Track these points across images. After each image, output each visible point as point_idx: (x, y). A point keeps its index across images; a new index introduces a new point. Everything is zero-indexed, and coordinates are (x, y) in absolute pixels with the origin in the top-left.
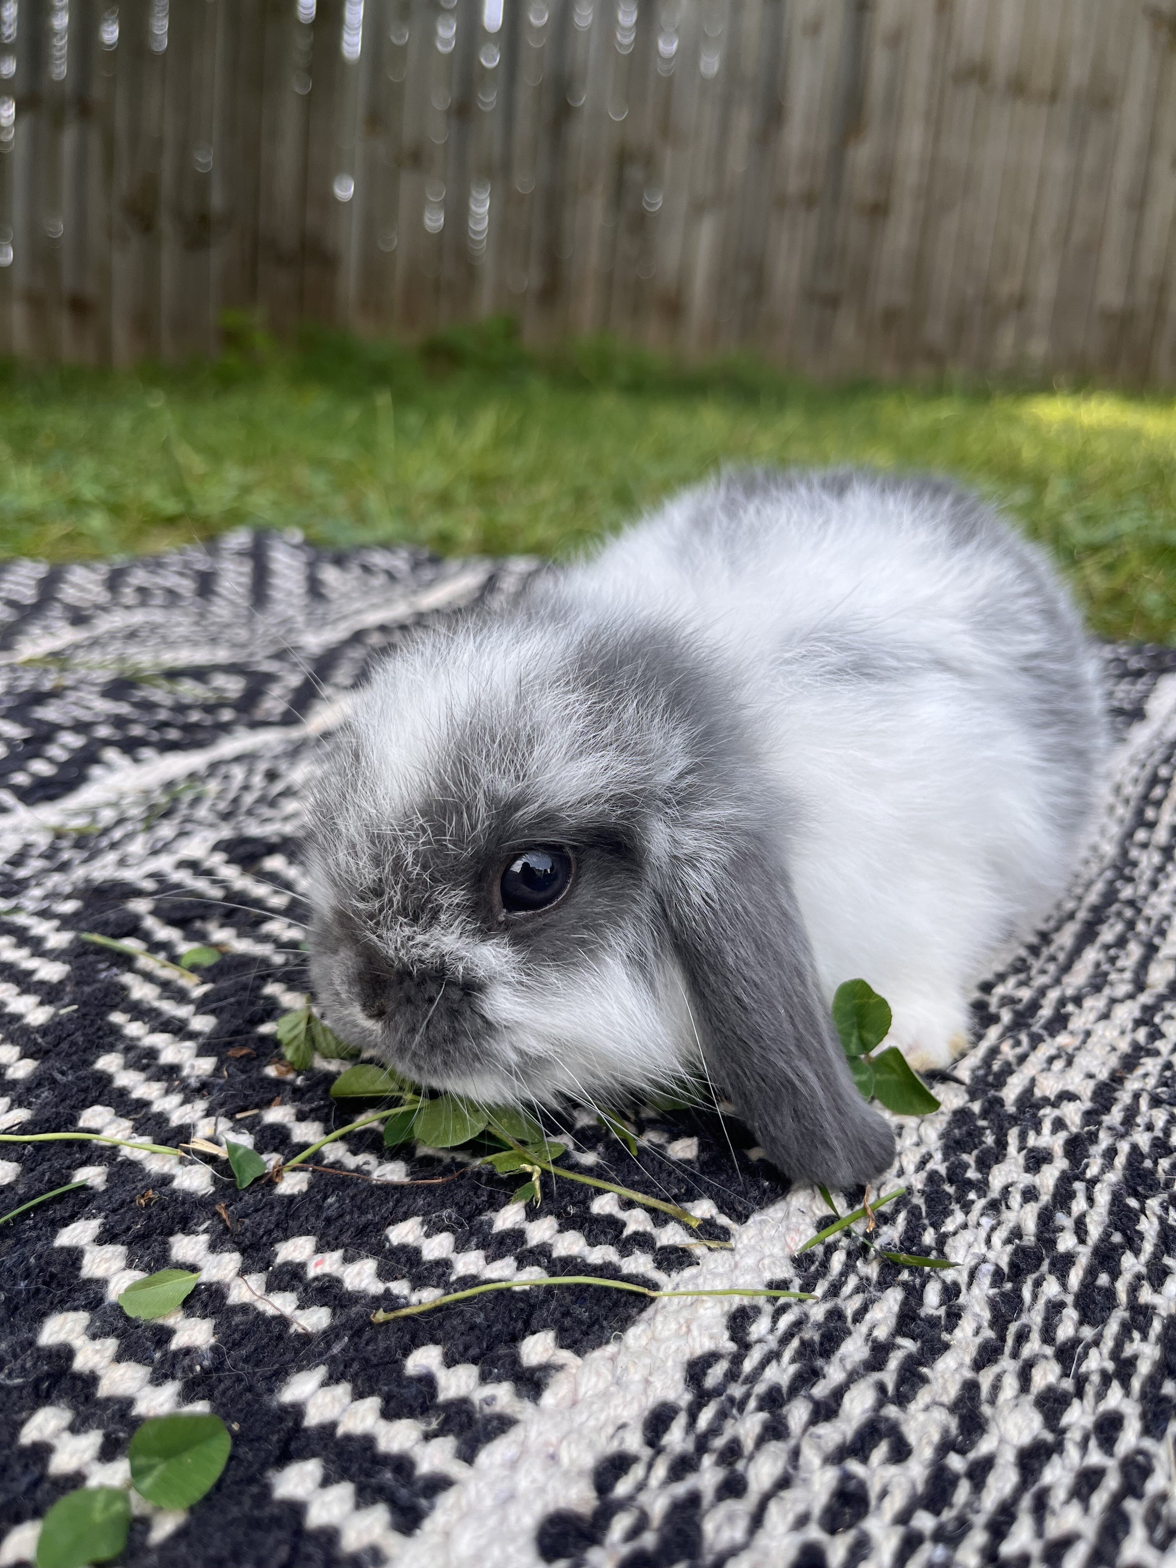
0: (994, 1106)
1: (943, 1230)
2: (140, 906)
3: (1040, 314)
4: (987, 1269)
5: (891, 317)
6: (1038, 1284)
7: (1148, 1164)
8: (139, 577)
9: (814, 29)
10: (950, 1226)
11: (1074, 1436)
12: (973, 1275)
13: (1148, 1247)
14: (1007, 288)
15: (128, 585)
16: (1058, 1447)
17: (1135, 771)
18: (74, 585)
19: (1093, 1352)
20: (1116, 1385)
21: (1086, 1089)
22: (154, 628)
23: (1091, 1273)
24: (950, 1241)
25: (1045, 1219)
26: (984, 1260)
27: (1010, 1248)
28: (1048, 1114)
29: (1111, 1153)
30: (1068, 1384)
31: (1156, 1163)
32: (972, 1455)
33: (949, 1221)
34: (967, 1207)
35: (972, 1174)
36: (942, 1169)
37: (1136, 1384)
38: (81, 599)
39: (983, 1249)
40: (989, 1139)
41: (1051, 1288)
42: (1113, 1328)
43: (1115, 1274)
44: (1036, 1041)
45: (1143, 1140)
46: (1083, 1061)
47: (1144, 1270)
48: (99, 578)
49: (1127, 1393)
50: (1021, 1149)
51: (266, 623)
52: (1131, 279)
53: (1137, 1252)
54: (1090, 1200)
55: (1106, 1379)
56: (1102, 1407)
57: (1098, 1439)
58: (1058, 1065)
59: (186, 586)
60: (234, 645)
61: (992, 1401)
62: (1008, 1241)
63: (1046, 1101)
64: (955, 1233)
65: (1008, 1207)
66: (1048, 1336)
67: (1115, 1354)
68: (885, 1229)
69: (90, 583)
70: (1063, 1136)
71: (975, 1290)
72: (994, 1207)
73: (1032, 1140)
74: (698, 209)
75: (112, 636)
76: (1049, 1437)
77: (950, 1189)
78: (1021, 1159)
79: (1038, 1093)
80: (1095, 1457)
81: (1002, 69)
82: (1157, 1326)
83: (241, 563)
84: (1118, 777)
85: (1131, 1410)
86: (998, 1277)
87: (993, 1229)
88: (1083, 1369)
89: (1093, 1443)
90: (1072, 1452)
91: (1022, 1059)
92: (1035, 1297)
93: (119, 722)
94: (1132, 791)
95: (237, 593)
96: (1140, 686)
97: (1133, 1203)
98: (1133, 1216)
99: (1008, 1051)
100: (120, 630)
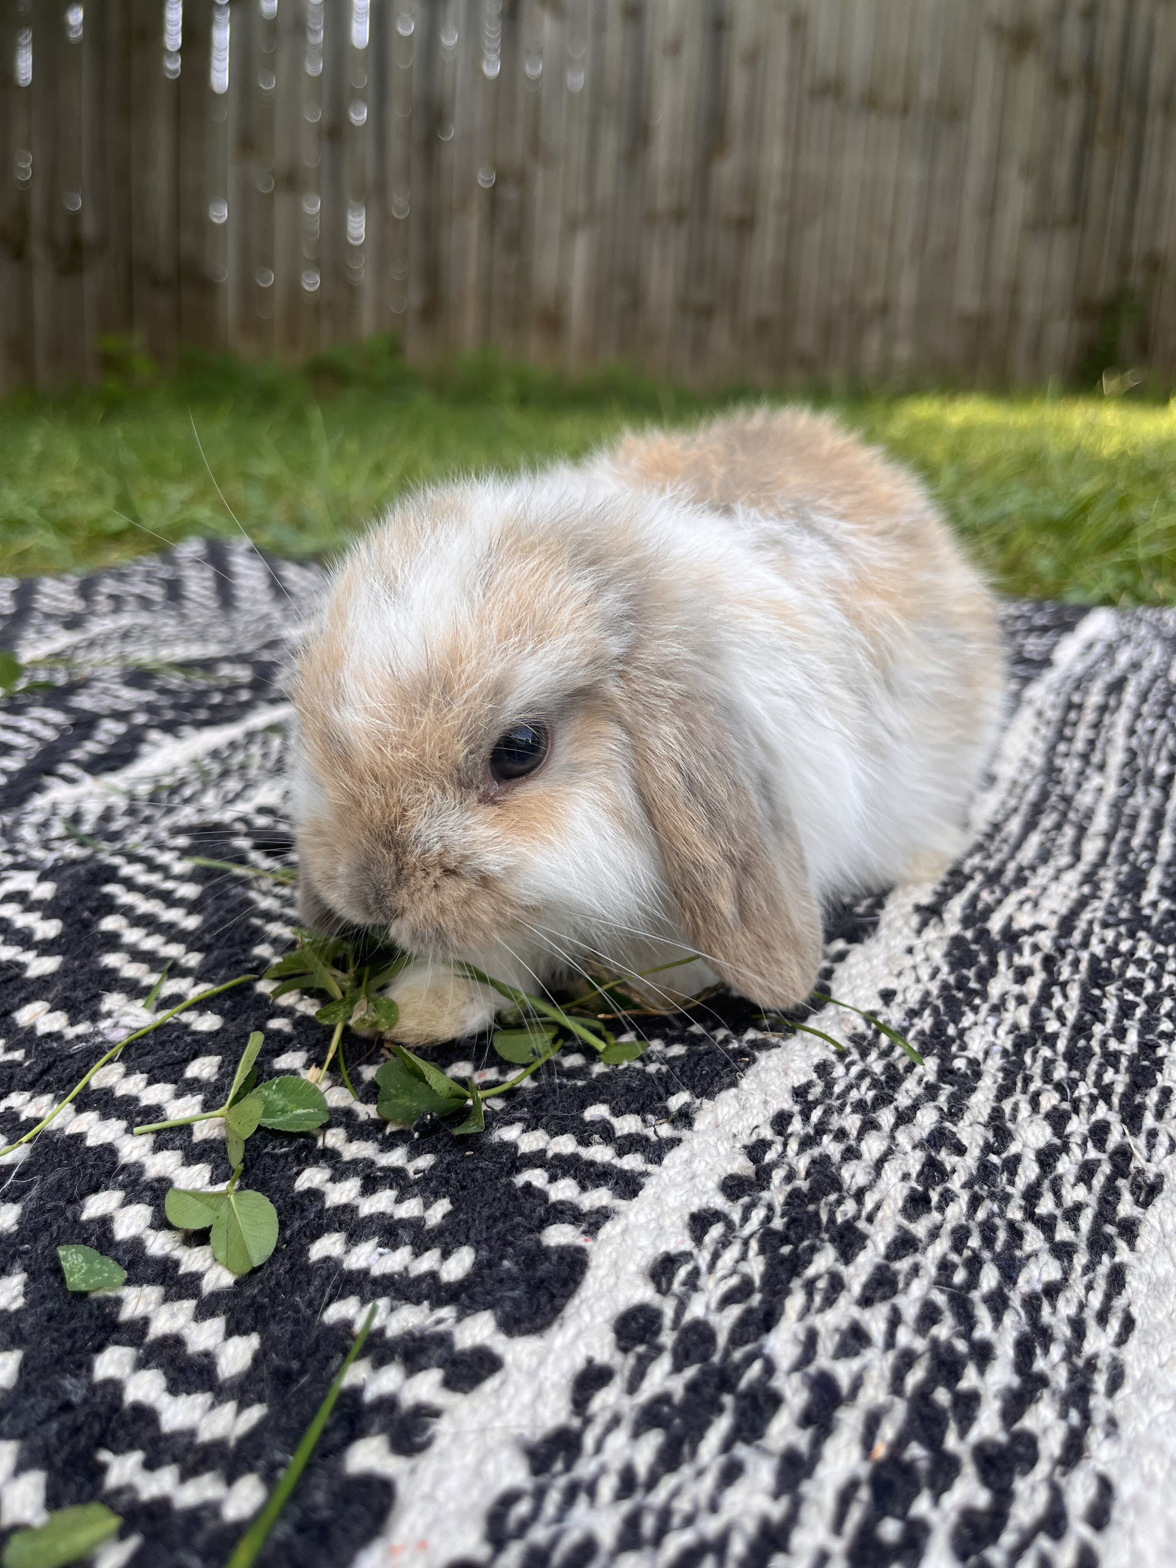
0: (983, 935)
1: (960, 1026)
2: (242, 843)
3: (903, 319)
4: (997, 1049)
5: (763, 326)
6: (1036, 1052)
7: (1105, 964)
8: (108, 586)
9: (674, 48)
10: (966, 1022)
11: (1076, 1139)
12: (987, 1053)
13: (1111, 1017)
14: (871, 295)
15: (101, 594)
16: (1065, 1148)
17: (1051, 698)
18: (47, 596)
19: (1081, 1084)
20: (1101, 1103)
21: (1053, 922)
22: (145, 629)
23: (1072, 1040)
24: (967, 1033)
25: (1035, 1015)
26: (994, 1044)
27: (1011, 1036)
28: (1026, 942)
29: (1076, 963)
30: (1066, 1106)
31: (1110, 963)
32: (1004, 1155)
33: (964, 1019)
34: (975, 1009)
35: (973, 985)
36: (952, 980)
37: (1115, 1100)
38: (56, 608)
39: (992, 1039)
40: (983, 959)
41: (1046, 1052)
42: (1093, 1067)
43: (1089, 1038)
44: (1006, 891)
45: (1097, 949)
46: (1047, 904)
47: (1111, 1032)
48: (70, 588)
49: (1110, 1108)
50: (1009, 967)
51: (240, 620)
52: (985, 286)
53: (1103, 1022)
54: (1066, 997)
55: (1094, 1099)
56: (1093, 1118)
57: (1093, 1141)
58: (1028, 907)
59: (156, 593)
60: (221, 642)
61: (1014, 1118)
62: (1010, 1032)
63: (1024, 932)
64: (970, 1028)
65: (1006, 1010)
66: (1047, 1077)
67: (1098, 1083)
68: (916, 1021)
69: (62, 593)
70: (1039, 956)
71: (989, 1062)
72: (996, 1009)
73: (1017, 960)
74: (572, 226)
75: (107, 637)
76: (1057, 1141)
77: (960, 995)
78: (1010, 974)
79: (1016, 926)
80: (1093, 1154)
81: (855, 86)
82: (1124, 1062)
83: (202, 570)
84: (1038, 704)
85: (1114, 1118)
86: (1005, 1053)
87: (998, 1025)
88: (1076, 1094)
89: (1090, 1144)
90: (1076, 1151)
91: (999, 902)
92: (1034, 1060)
93: (150, 708)
94: (1053, 715)
95: (203, 596)
96: (1046, 640)
97: (1097, 992)
98: (1099, 1000)
99: (986, 897)
100: (114, 631)
